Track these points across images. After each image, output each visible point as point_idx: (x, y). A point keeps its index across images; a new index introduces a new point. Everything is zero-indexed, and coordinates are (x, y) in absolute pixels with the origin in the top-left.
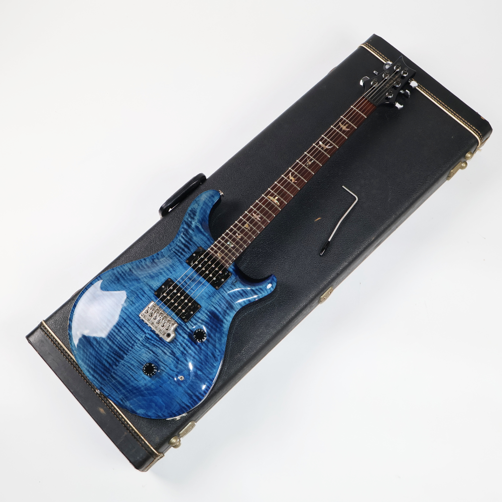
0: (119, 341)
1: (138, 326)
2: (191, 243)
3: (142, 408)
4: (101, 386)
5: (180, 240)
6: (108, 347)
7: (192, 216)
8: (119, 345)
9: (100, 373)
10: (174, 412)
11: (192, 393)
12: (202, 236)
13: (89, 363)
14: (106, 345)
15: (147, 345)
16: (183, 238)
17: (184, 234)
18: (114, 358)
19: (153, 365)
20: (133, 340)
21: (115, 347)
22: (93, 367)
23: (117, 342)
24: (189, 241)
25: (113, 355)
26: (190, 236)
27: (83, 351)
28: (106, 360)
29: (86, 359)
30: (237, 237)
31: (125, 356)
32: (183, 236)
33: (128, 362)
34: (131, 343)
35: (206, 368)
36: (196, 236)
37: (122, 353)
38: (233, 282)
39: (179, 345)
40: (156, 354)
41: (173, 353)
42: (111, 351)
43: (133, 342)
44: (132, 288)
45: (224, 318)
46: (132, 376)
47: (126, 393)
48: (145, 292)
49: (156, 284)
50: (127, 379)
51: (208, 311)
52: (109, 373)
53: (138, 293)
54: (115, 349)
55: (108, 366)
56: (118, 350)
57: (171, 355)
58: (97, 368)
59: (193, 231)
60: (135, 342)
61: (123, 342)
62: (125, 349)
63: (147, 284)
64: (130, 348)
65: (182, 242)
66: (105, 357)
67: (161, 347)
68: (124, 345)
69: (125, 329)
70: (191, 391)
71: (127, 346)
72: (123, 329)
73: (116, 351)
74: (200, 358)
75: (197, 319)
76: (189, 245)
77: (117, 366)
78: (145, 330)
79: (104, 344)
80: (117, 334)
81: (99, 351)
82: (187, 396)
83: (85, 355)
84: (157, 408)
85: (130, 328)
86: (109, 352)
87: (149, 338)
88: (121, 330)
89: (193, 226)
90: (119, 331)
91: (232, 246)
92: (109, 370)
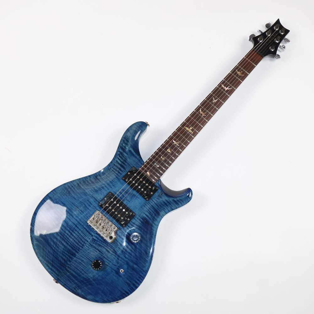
0: (71, 242)
1: (86, 230)
2: (126, 164)
3: (91, 294)
4: (58, 277)
5: (117, 161)
6: (63, 247)
7: (126, 142)
8: (72, 245)
9: (57, 267)
10: (116, 297)
11: (130, 282)
12: (134, 159)
13: (48, 259)
14: (61, 246)
15: (94, 245)
16: (119, 160)
17: (120, 156)
18: (68, 255)
19: (99, 262)
20: (83, 241)
21: (68, 247)
22: (51, 262)
23: (70, 243)
24: (124, 162)
25: (67, 253)
26: (125, 158)
27: (43, 250)
28: (61, 257)
29: (46, 256)
30: (161, 159)
31: (77, 254)
32: (120, 158)
33: (79, 259)
34: (81, 244)
35: (140, 263)
36: (129, 158)
37: (74, 252)
38: (159, 195)
39: (119, 245)
40: (101, 253)
41: (115, 252)
42: (65, 250)
43: (83, 243)
44: (80, 200)
45: (153, 223)
46: (83, 270)
47: (78, 283)
48: (92, 203)
49: (99, 197)
50: (79, 272)
51: (141, 218)
52: (64, 267)
53: (86, 204)
54: (68, 249)
55: (63, 261)
56: (71, 249)
57: (113, 253)
58: (54, 263)
59: (127, 154)
60: (84, 243)
61: (75, 243)
62: (76, 248)
63: (93, 197)
64: (81, 248)
65: (118, 163)
66: (61, 255)
67: (105, 247)
68: (76, 246)
69: (76, 232)
70: (129, 281)
71: (78, 246)
72: (75, 233)
73: (70, 250)
74: (136, 255)
75: (132, 224)
76: (124, 165)
77: (70, 262)
78: (92, 234)
79: (60, 245)
80: (70, 236)
81: (55, 250)
82: (127, 285)
83: (45, 253)
84: (103, 294)
85: (80, 232)
86: (64, 251)
87: (95, 240)
88: (73, 233)
89: (127, 150)
90: (71, 234)
91: (158, 166)
92: (64, 265)
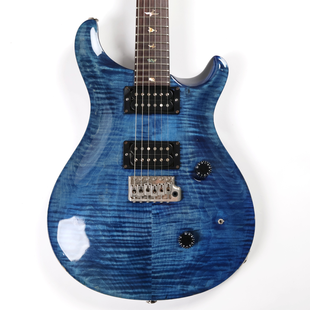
0: (131, 240)
1: (136, 211)
2: (112, 91)
3: (209, 279)
4: (150, 295)
5: (98, 98)
6: (126, 255)
7: (88, 64)
8: (135, 244)
9: (140, 284)
10: (240, 257)
11: (241, 225)
12: (117, 77)
13: (121, 285)
14: (122, 256)
15: (161, 220)
16: (99, 93)
17: (96, 89)
18: (141, 260)
19: (186, 234)
20: (144, 228)
21: (132, 249)
22: (128, 285)
23: (131, 243)
24: (109, 91)
25: (138, 258)
26: (105, 85)
27: (104, 279)
28: (135, 269)
29: (114, 284)
30: (151, 48)
31: (151, 249)
32: (98, 91)
33: (159, 252)
34: (145, 232)
35: (234, 194)
36: (110, 80)
37: (144, 249)
38: (186, 94)
39: (192, 194)
40: (179, 222)
41: (193, 207)
42: (132, 257)
43: (146, 230)
44: (96, 182)
45: (207, 134)
46: (174, 261)
47: (181, 280)
48: (113, 174)
49: (117, 158)
50: (171, 267)
51: (189, 141)
52: (148, 277)
53: (107, 181)
54: (134, 252)
55: (141, 272)
56: (138, 249)
57: (193, 211)
58: (132, 283)
59: (103, 78)
60: (147, 228)
61: (136, 238)
62: (144, 243)
63: (108, 165)
64: (149, 238)
65: (102, 98)
66: (132, 266)
67: (177, 212)
68: (140, 240)
69: (127, 225)
70: (238, 225)
71: (144, 238)
72: (125, 227)
73: (137, 252)
74: (221, 189)
75: (185, 156)
76: (112, 95)
77: (150, 265)
78: (148, 209)
79: (120, 256)
80: (123, 236)
81: (120, 267)
82: (239, 232)
83: (110, 282)
84: (222, 268)
85: (131, 220)
86: (132, 259)
87: (158, 214)
88: (124, 229)
89: (99, 73)
90: (122, 231)
91: (155, 60)
92: (146, 274)
